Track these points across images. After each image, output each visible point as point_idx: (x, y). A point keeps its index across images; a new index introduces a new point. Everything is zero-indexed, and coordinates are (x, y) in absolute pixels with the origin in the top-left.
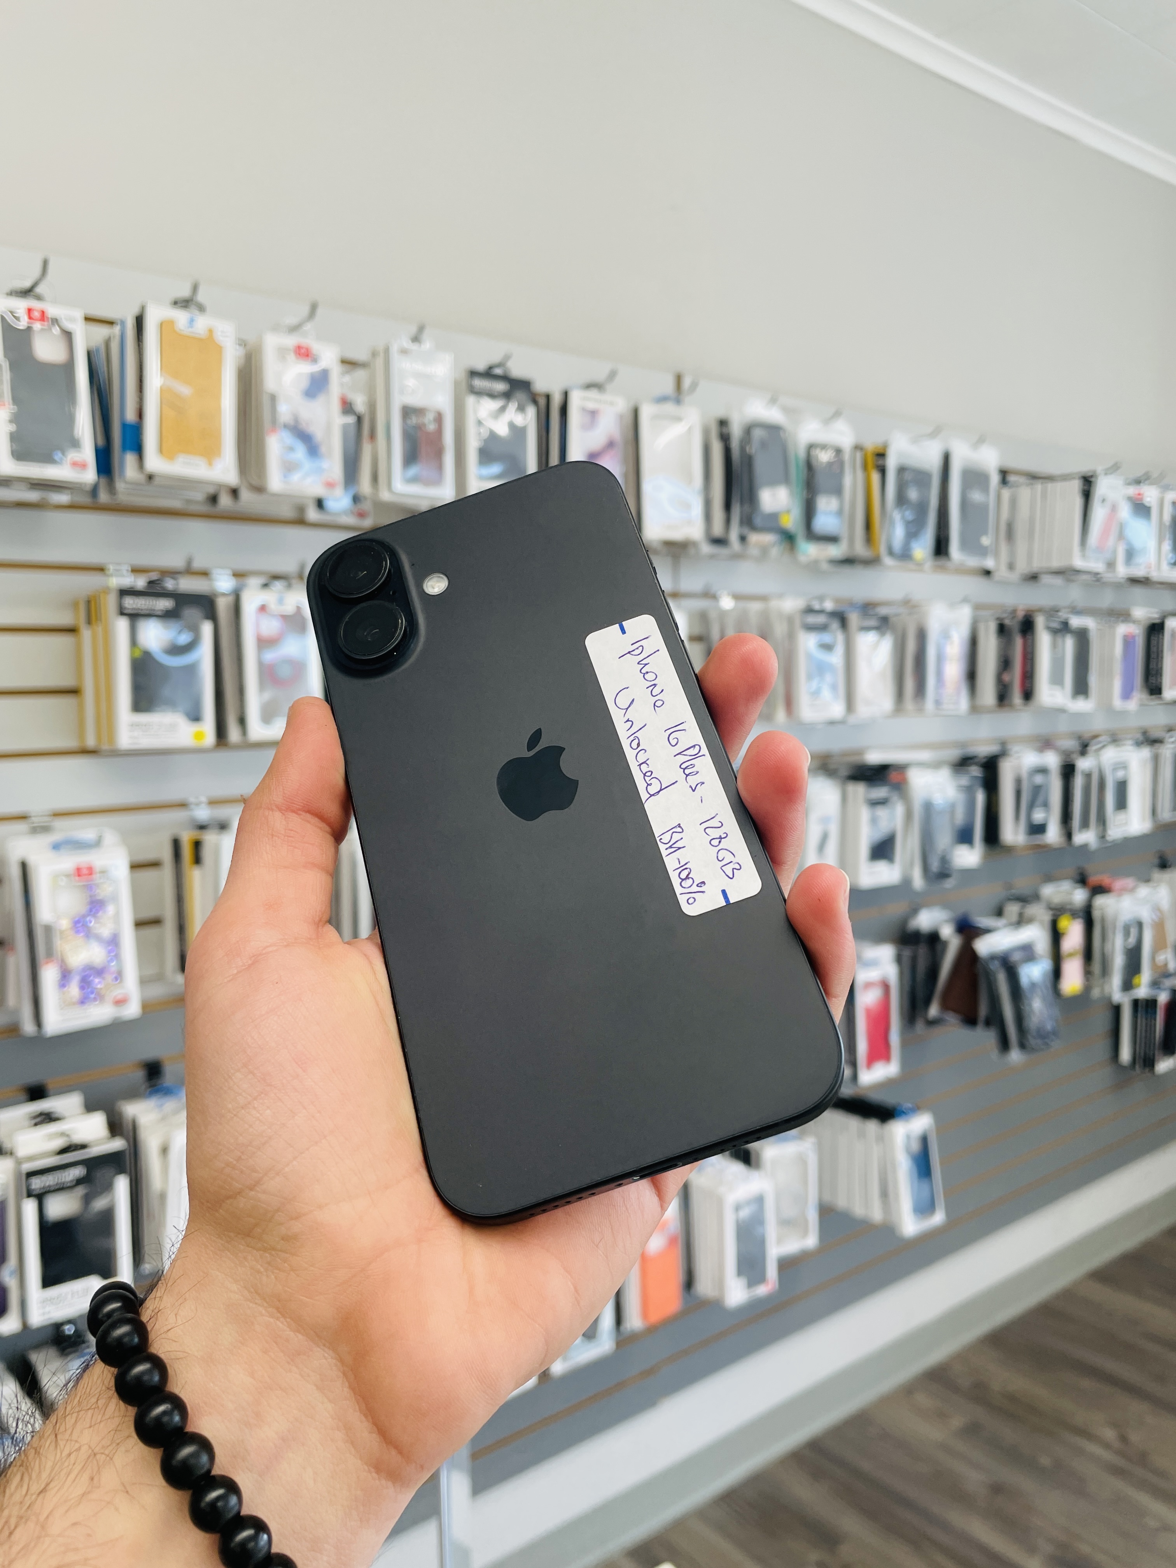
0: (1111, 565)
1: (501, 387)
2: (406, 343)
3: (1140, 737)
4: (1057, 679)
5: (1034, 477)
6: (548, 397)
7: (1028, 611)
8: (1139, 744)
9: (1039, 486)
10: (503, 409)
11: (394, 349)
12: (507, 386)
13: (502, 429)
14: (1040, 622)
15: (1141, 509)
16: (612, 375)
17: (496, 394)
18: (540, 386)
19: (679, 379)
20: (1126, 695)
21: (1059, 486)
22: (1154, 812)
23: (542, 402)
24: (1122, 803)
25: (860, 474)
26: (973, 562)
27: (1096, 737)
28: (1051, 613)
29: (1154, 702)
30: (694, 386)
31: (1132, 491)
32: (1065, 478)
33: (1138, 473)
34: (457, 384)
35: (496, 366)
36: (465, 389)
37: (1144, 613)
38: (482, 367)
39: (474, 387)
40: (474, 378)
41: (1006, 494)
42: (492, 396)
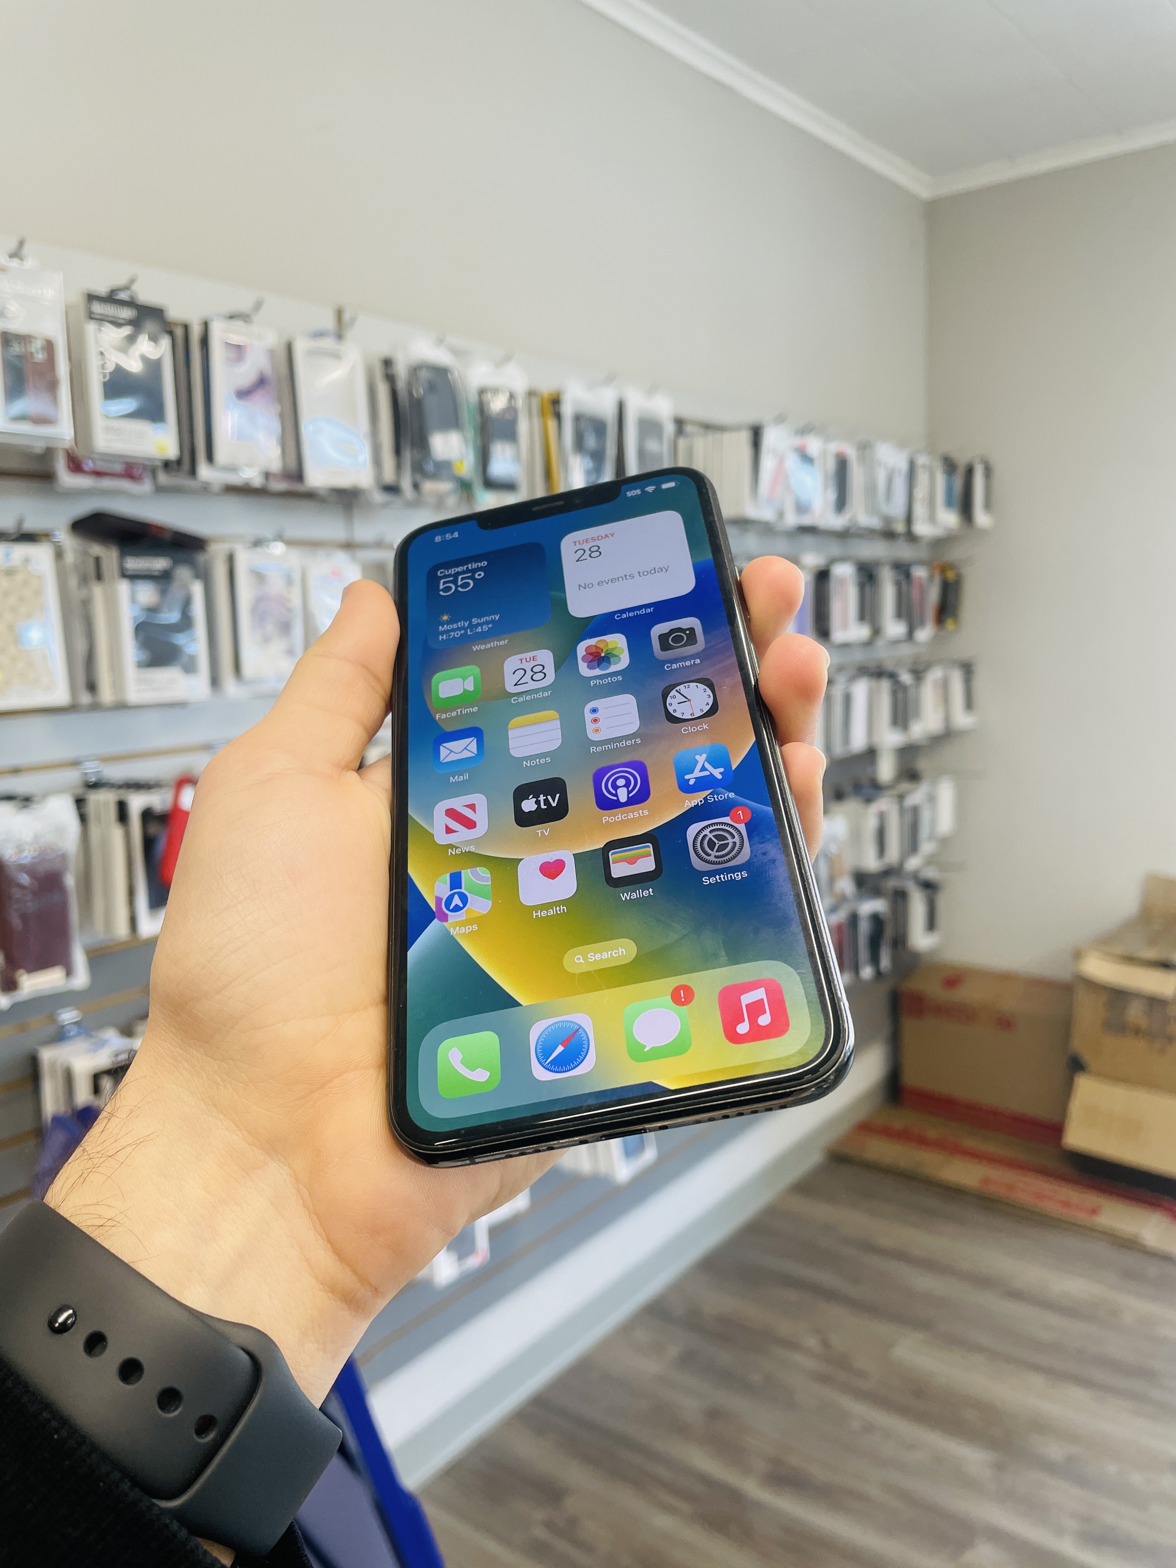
0: (781, 515)
1: (126, 313)
5: (708, 427)
6: (186, 328)
9: (711, 437)
10: (131, 339)
12: (134, 312)
13: (133, 365)
15: (806, 458)
16: (258, 305)
17: (122, 321)
18: (174, 314)
19: (339, 314)
21: (729, 435)
23: (179, 332)
25: (536, 422)
30: (353, 320)
31: (797, 441)
32: (736, 428)
33: (803, 423)
34: (69, 307)
35: (119, 290)
36: (82, 313)
37: (813, 560)
38: (102, 290)
39: (94, 313)
40: (94, 303)
41: (682, 443)
42: (117, 323)
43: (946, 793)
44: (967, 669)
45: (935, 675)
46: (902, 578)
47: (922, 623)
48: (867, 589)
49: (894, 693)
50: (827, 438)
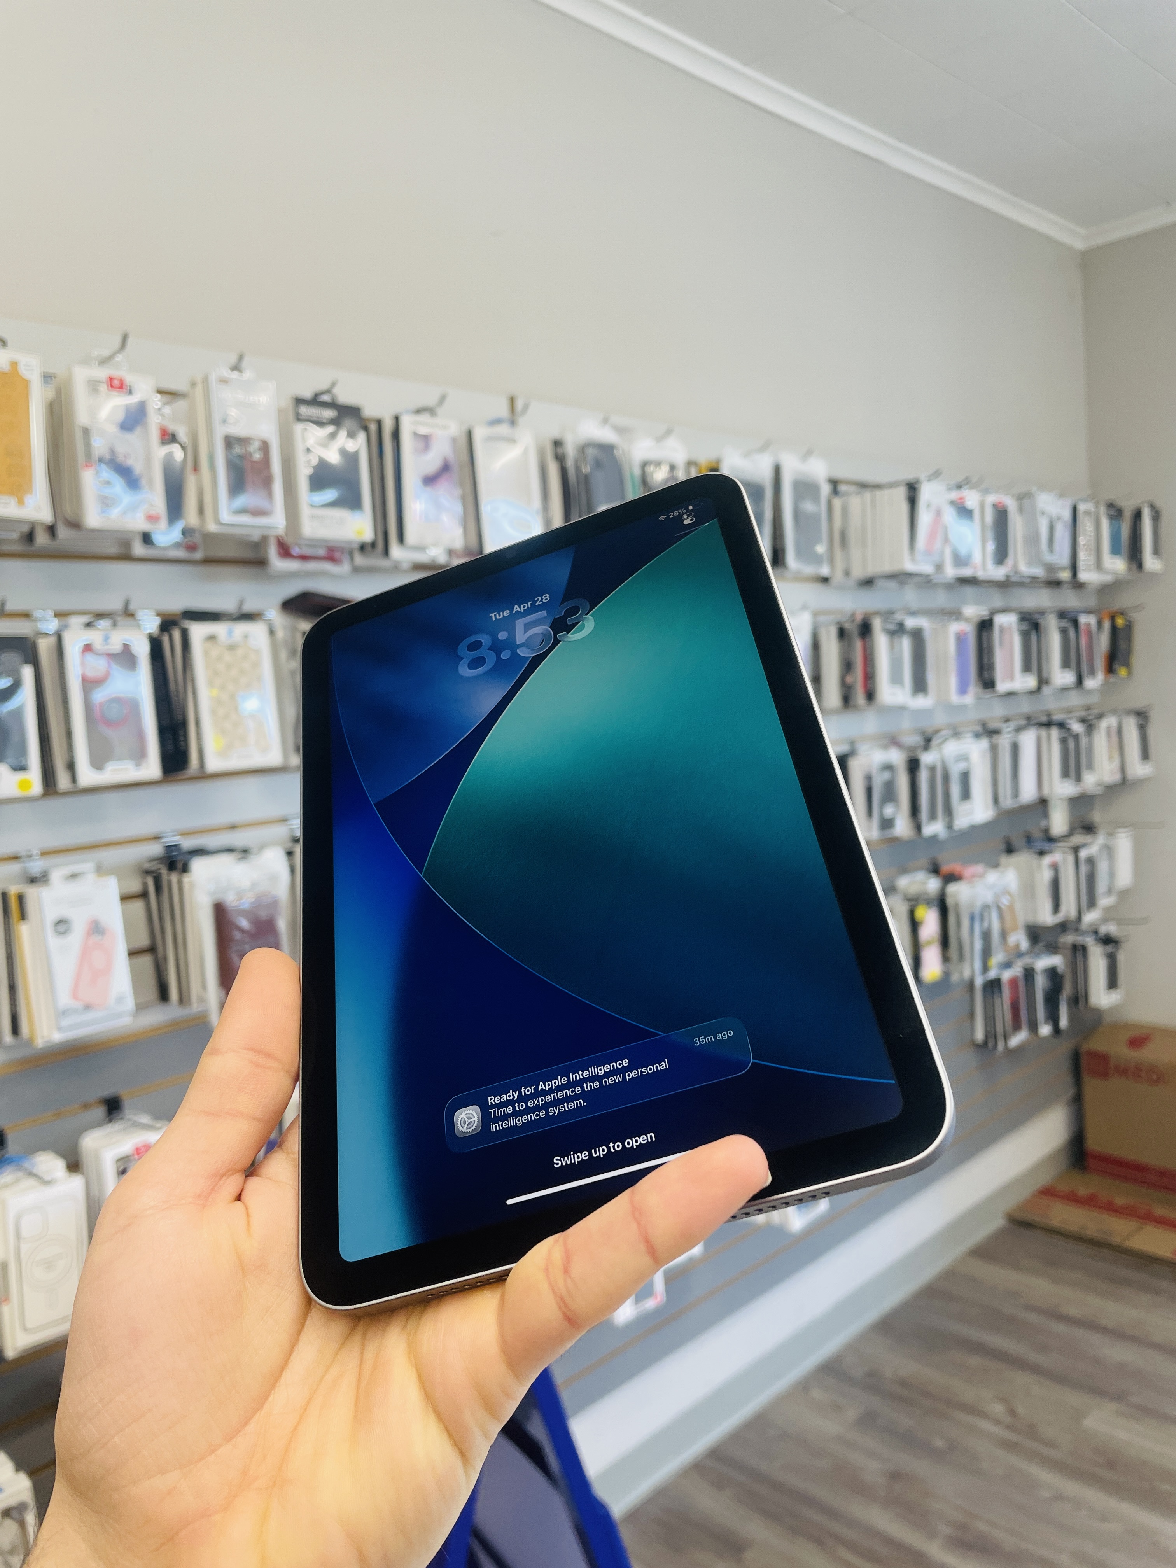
0: (939, 567)
1: (328, 414)
2: (226, 373)
3: (979, 728)
4: (897, 679)
5: (863, 486)
6: (379, 423)
7: (866, 614)
8: (977, 736)
9: (868, 495)
10: (333, 436)
11: (213, 378)
12: (335, 413)
13: (333, 457)
14: (877, 625)
15: (964, 512)
16: (443, 399)
17: (325, 421)
18: (369, 411)
19: (512, 401)
20: (963, 690)
21: (886, 493)
22: (996, 800)
23: (373, 427)
24: (966, 794)
26: (809, 570)
27: (937, 731)
28: (887, 614)
29: (988, 695)
30: (526, 407)
31: (954, 495)
32: (892, 485)
33: (960, 478)
34: (281, 411)
35: (322, 393)
36: (291, 416)
37: (974, 611)
38: (308, 394)
39: (301, 415)
40: (302, 408)
41: (837, 503)
42: (320, 423)
43: (1123, 844)
44: (1141, 717)
45: (1107, 723)
46: (1068, 625)
47: (1091, 672)
48: (1032, 637)
49: (1064, 741)
50: (984, 490)
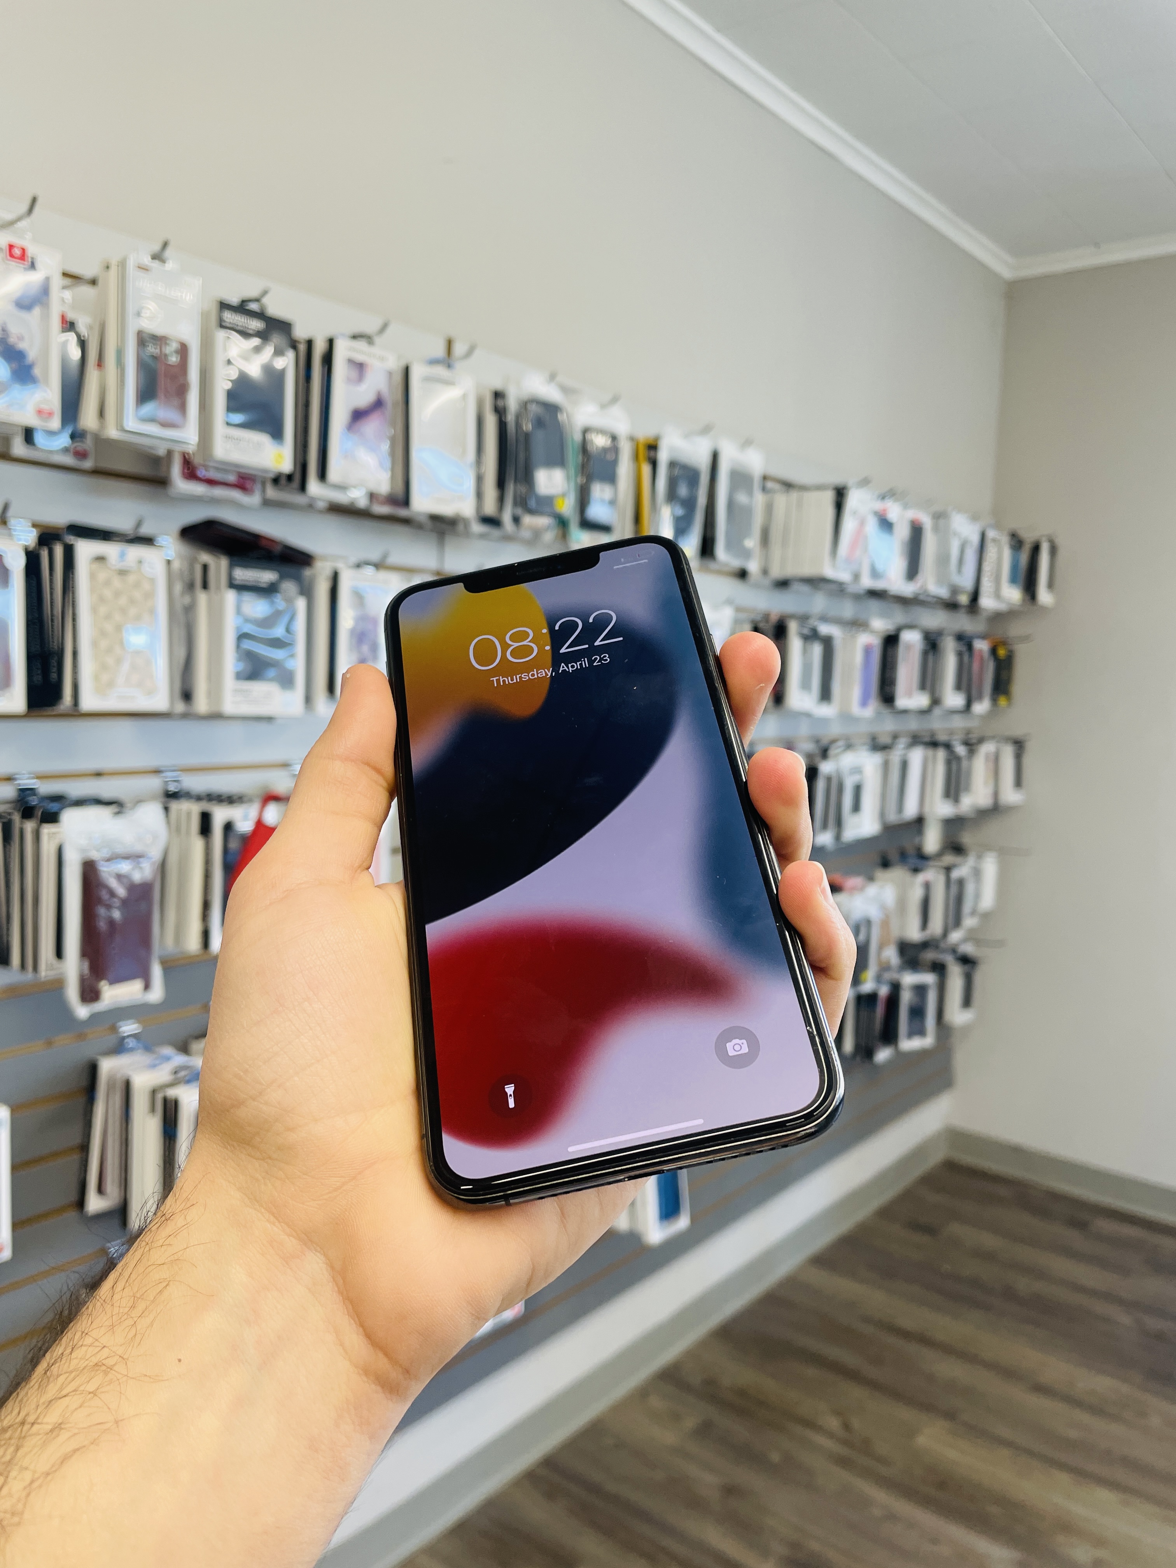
0: (857, 577)
1: (255, 325)
2: (146, 261)
4: (805, 685)
6: (310, 344)
7: (781, 616)
9: (794, 495)
11: (130, 264)
12: (263, 324)
13: (255, 372)
14: (793, 627)
15: (886, 525)
16: (383, 328)
17: (250, 332)
19: (450, 343)
20: (864, 703)
21: (812, 496)
23: (303, 347)
25: (633, 465)
26: (735, 563)
28: (803, 619)
29: (885, 711)
31: (878, 506)
32: (820, 488)
33: (886, 489)
34: (206, 315)
35: (250, 301)
36: (214, 320)
37: (881, 625)
38: (234, 300)
39: (224, 322)
40: (225, 312)
42: (245, 333)
43: (990, 867)
44: (1019, 745)
45: (987, 749)
46: (964, 649)
47: (980, 698)
48: (931, 657)
49: (948, 763)
50: (906, 506)
